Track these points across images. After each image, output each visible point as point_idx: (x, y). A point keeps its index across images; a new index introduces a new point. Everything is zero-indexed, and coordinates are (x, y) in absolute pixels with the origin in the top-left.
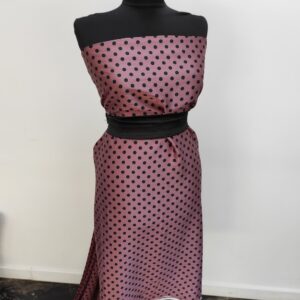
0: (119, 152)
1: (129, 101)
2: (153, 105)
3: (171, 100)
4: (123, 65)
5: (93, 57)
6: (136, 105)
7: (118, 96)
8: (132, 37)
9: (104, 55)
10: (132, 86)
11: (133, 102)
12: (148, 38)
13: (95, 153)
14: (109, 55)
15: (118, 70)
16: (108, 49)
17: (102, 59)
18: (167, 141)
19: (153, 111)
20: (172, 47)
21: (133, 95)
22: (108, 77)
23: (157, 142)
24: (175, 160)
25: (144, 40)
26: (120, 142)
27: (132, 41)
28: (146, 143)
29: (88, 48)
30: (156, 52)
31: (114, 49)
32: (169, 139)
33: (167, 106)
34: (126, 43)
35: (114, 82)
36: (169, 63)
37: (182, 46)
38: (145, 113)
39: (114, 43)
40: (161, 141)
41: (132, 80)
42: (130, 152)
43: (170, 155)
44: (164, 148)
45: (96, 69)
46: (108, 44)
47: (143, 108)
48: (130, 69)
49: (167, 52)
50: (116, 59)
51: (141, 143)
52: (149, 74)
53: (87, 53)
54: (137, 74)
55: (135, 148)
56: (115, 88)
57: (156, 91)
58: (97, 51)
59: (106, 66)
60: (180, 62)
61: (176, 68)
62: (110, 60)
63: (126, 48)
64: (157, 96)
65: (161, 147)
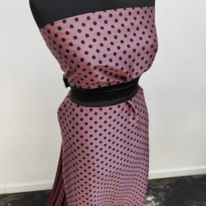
0: (86, 119)
1: (97, 76)
2: (116, 76)
3: (133, 70)
4: (89, 41)
5: (56, 36)
6: (102, 78)
7: (86, 73)
8: (94, 12)
9: (67, 33)
10: (100, 62)
11: (100, 77)
12: (109, 12)
13: (60, 118)
14: (73, 32)
15: (85, 48)
16: (72, 26)
17: (66, 36)
18: (127, 103)
19: (117, 80)
20: (131, 19)
21: (100, 70)
22: (75, 55)
23: (119, 107)
24: (134, 119)
25: (105, 14)
26: (86, 110)
27: (94, 16)
28: (110, 109)
29: (49, 26)
30: (118, 26)
31: (77, 25)
32: (129, 101)
33: (130, 77)
34: (88, 18)
35: (82, 60)
36: (130, 35)
37: (139, 18)
38: (109, 84)
39: (77, 20)
40: (123, 105)
41: (99, 56)
42: (96, 118)
43: (129, 115)
44: (125, 110)
45: (61, 47)
46: (70, 20)
47: (108, 80)
48: (96, 46)
49: (127, 24)
50: (81, 36)
51: (106, 109)
52: (114, 49)
53: (49, 31)
54: (103, 50)
55: (101, 114)
56: (83, 65)
57: (121, 64)
58: (60, 28)
59: (71, 44)
60: (139, 34)
61: (136, 40)
62: (75, 38)
63: (89, 24)
64: (122, 69)
65: (123, 109)
